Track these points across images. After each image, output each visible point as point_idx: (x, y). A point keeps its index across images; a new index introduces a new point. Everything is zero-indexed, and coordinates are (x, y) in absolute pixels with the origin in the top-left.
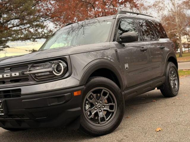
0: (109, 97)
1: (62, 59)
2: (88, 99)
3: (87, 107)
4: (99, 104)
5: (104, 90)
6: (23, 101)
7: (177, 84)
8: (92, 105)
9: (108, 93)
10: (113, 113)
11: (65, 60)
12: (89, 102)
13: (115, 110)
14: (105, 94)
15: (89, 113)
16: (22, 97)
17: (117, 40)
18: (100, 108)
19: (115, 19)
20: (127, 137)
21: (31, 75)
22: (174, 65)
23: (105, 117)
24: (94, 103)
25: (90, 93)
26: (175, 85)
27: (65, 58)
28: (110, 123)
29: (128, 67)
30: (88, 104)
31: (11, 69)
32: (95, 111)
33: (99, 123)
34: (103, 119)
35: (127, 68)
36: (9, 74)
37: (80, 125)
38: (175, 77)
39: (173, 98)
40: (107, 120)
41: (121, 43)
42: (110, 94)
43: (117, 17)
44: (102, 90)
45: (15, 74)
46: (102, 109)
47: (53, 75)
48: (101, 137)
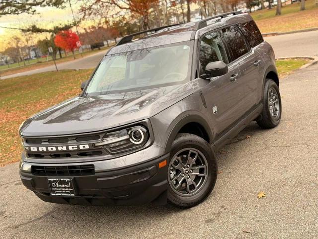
0: (197, 158)
1: (141, 124)
2: (173, 165)
3: (173, 174)
4: (187, 169)
5: (192, 150)
6: (98, 179)
7: (278, 109)
8: (178, 172)
9: (197, 153)
10: (204, 177)
11: (145, 125)
12: (174, 168)
13: (206, 174)
14: (193, 155)
15: (175, 182)
16: (96, 174)
17: (200, 74)
18: (187, 173)
19: (194, 40)
20: (225, 209)
21: (105, 146)
22: (274, 83)
23: (194, 183)
24: (180, 169)
25: (175, 158)
26: (276, 110)
27: (145, 122)
28: (201, 189)
29: (216, 110)
30: (173, 171)
31: (76, 139)
32: (183, 178)
33: (188, 192)
34: (192, 187)
35: (215, 112)
36: (76, 147)
37: (168, 199)
38: (275, 99)
40: (197, 186)
41: (205, 79)
42: (199, 155)
43: (196, 38)
44: (189, 151)
45: (84, 147)
46: (190, 174)
47: (130, 144)
48: (192, 209)
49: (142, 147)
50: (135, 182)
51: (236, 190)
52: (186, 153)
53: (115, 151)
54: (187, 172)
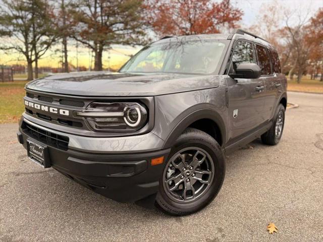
0: (204, 162)
1: (141, 101)
2: (173, 163)
3: (171, 172)
4: (188, 170)
5: (199, 151)
7: (280, 130)
8: (177, 171)
9: (205, 156)
10: (206, 185)
11: (146, 104)
12: (173, 166)
13: (209, 182)
14: (200, 157)
15: (171, 183)
16: (69, 151)
17: (229, 73)
18: (188, 176)
19: (231, 40)
23: (193, 189)
24: (181, 170)
25: (177, 155)
28: (199, 198)
29: (237, 114)
30: (171, 169)
31: (60, 100)
32: (181, 180)
33: (183, 198)
34: (190, 193)
35: (235, 116)
38: (281, 121)
39: (273, 146)
40: (196, 193)
41: (233, 78)
42: (207, 158)
44: (196, 151)
46: (191, 178)
48: (183, 218)
49: (136, 131)
50: (113, 175)
51: (238, 206)
52: (193, 152)
53: (100, 128)
54: (188, 174)
